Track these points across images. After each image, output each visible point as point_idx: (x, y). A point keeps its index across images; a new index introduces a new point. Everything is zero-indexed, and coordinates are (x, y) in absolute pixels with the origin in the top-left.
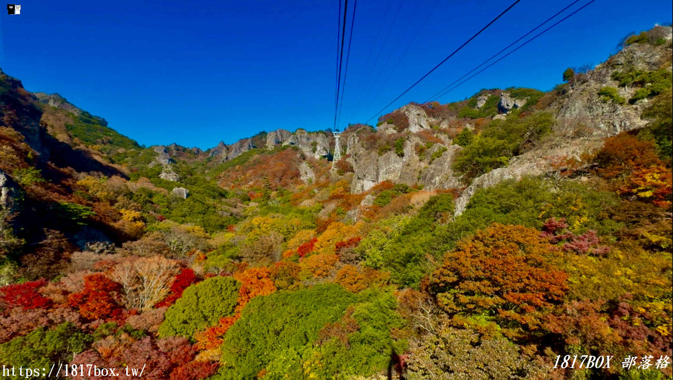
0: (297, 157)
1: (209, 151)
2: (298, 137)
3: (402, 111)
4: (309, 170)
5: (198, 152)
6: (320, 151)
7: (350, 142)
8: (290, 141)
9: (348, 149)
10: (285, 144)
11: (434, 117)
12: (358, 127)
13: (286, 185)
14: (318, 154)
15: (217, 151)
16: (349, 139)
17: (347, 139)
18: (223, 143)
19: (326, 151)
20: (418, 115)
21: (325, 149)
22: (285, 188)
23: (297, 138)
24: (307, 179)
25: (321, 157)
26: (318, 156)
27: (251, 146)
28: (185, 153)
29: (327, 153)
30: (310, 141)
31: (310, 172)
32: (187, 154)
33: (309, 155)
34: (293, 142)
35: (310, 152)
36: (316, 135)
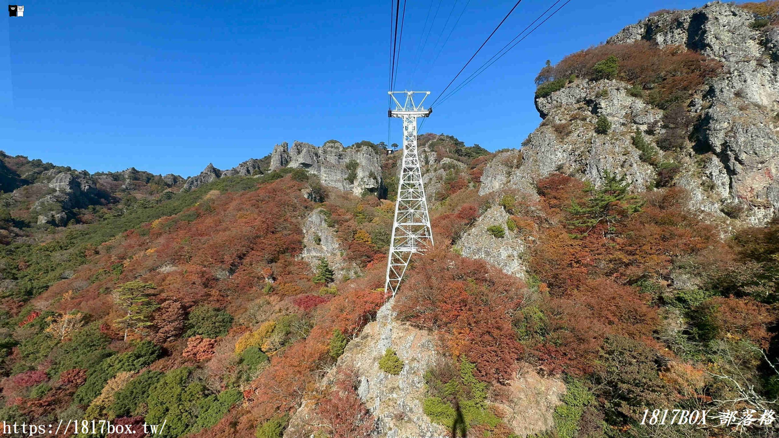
0: (301, 196)
2: (320, 152)
5: (176, 182)
6: (362, 179)
14: (359, 185)
19: (375, 178)
21: (372, 175)
24: (319, 260)
25: (365, 191)
26: (359, 188)
27: (252, 172)
28: (149, 184)
29: (377, 182)
30: (344, 160)
31: (326, 239)
32: (152, 186)
33: (342, 188)
34: (307, 163)
35: (343, 181)
36: (355, 148)
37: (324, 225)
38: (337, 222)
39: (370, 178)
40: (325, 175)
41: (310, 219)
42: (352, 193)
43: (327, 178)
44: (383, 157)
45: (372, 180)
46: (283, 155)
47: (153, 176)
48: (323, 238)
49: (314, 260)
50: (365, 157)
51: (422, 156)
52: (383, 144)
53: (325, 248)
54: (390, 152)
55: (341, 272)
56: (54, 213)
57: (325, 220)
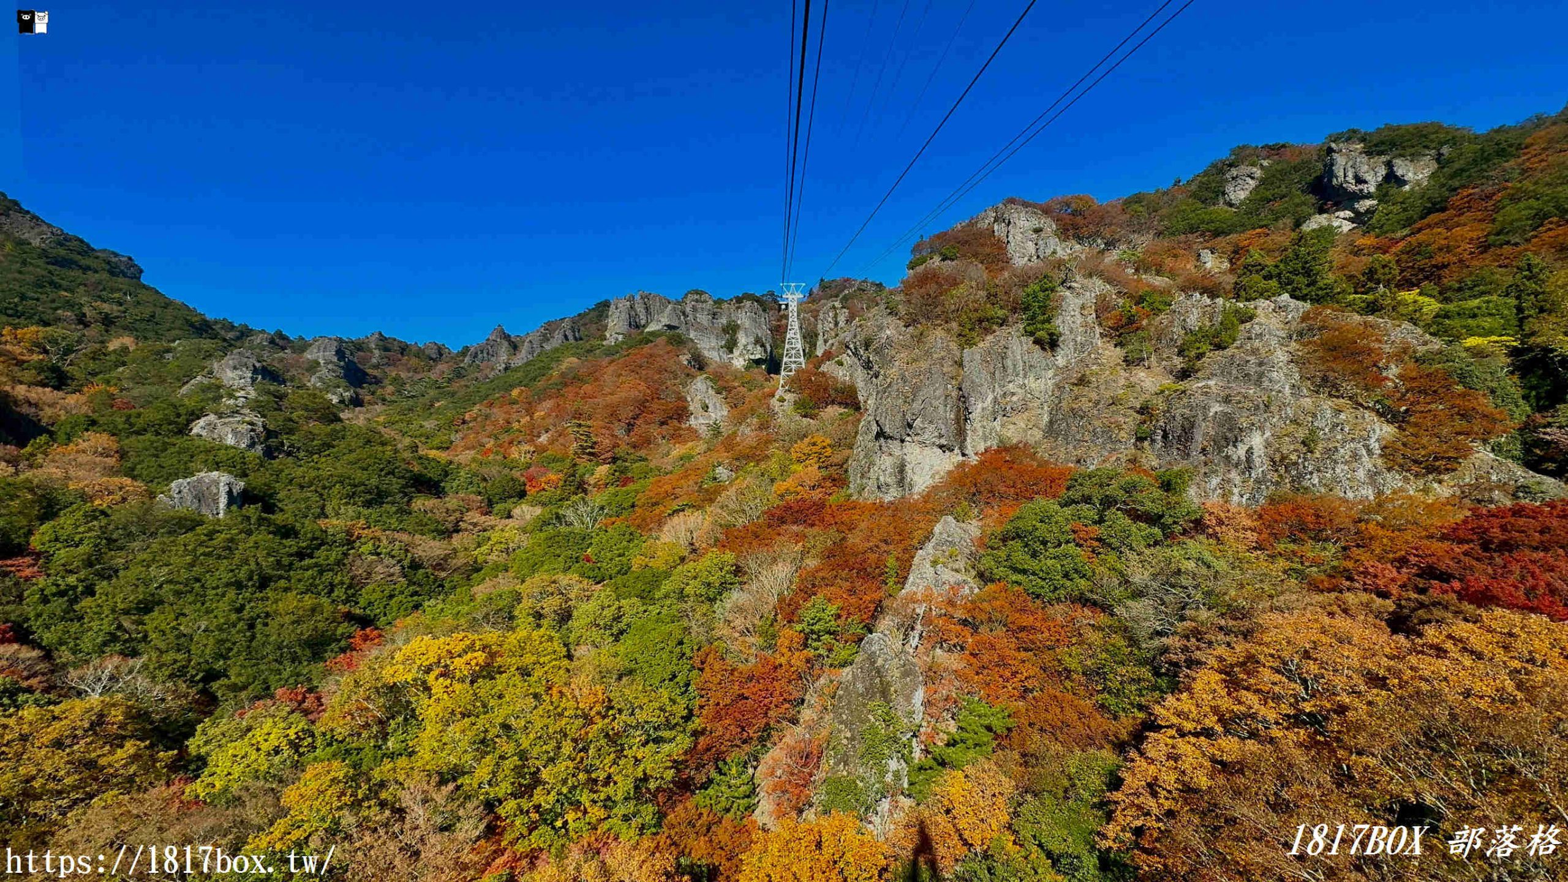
0: (680, 363)
1: (465, 351)
2: (688, 309)
3: (983, 225)
4: (715, 401)
5: (441, 355)
6: (745, 346)
7: (825, 325)
8: (665, 321)
9: (820, 342)
10: (652, 327)
11: (1080, 239)
12: (845, 287)
13: (647, 441)
14: (741, 355)
15: (487, 351)
16: (821, 316)
17: (816, 317)
18: (502, 331)
19: (763, 346)
20: (1037, 231)
21: (758, 341)
22: (642, 453)
23: (684, 313)
24: (708, 425)
25: (749, 362)
26: (741, 359)
27: (571, 337)
28: (406, 358)
29: (765, 351)
30: (720, 320)
31: (714, 404)
32: (409, 360)
33: (721, 358)
34: (672, 324)
35: (719, 349)
36: (734, 304)
37: (710, 391)
38: (725, 388)
39: (755, 345)
40: (697, 342)
41: (694, 387)
42: (731, 366)
43: (704, 346)
44: (773, 315)
45: (759, 348)
46: (631, 313)
48: (710, 405)
49: (704, 426)
50: (749, 317)
52: (773, 295)
53: (714, 415)
54: (783, 307)
56: (341, 390)
57: (712, 387)
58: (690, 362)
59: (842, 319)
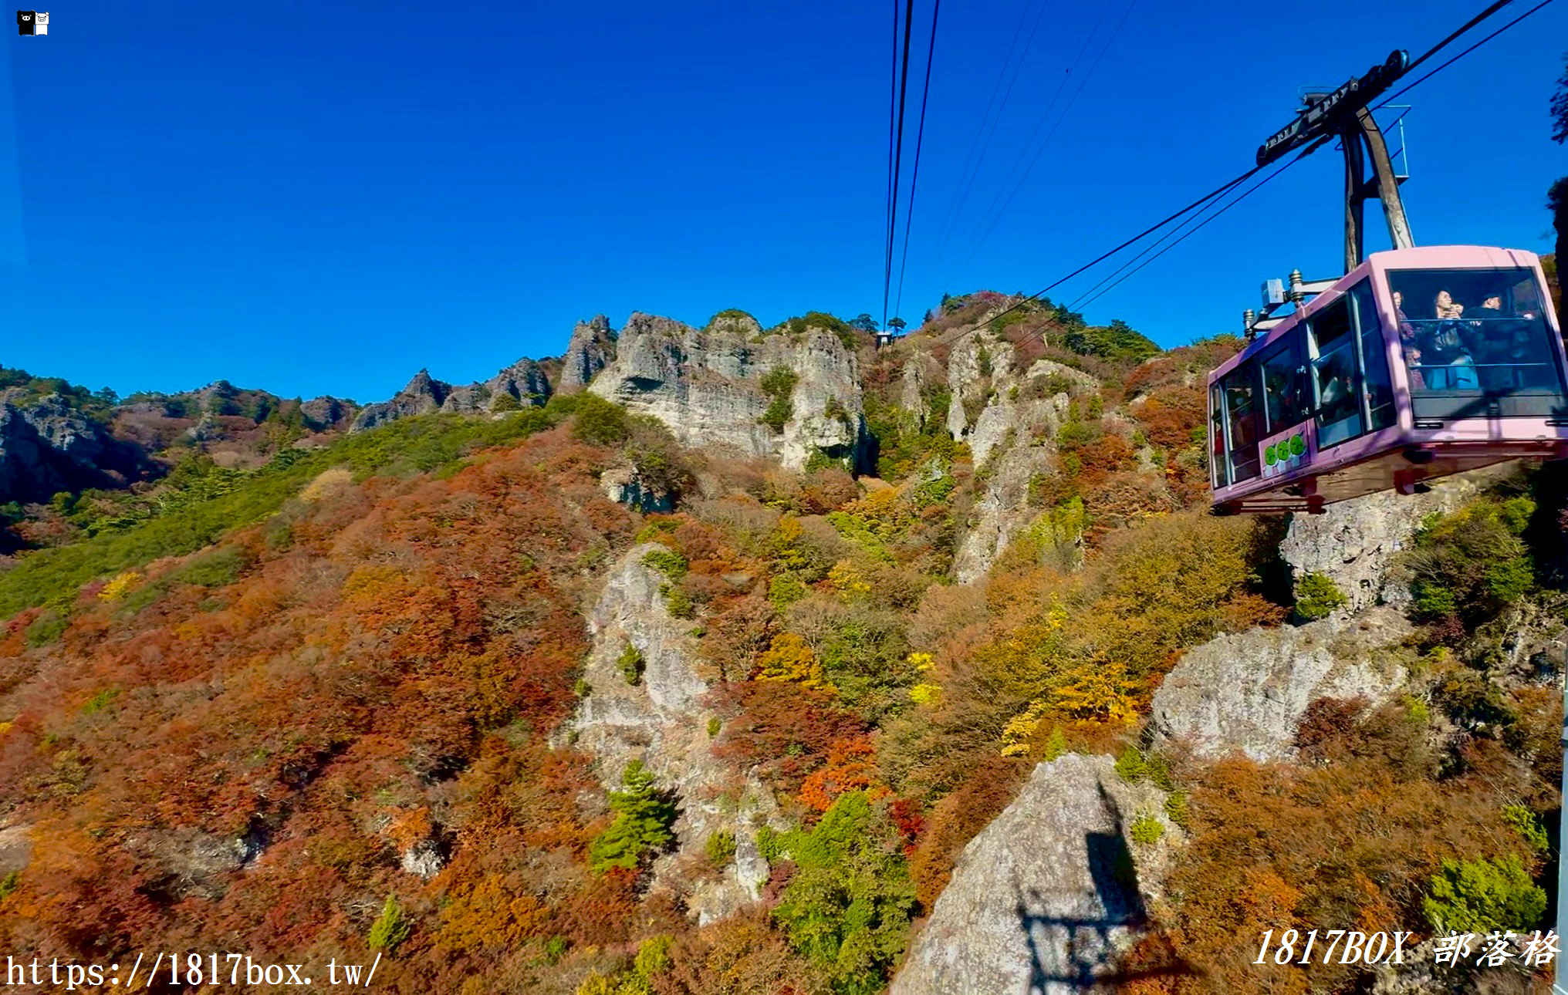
6: (807, 420)
8: (634, 364)
12: (988, 307)
14: (799, 438)
16: (956, 355)
19: (844, 418)
21: (834, 410)
23: (676, 353)
25: (816, 454)
26: (799, 447)
27: (523, 393)
28: (265, 424)
29: (849, 429)
30: (756, 366)
31: (663, 662)
32: (271, 429)
33: (750, 447)
34: (645, 375)
35: (753, 427)
36: (788, 333)
37: (660, 609)
39: (828, 417)
40: (702, 411)
41: (614, 584)
42: (778, 461)
43: (707, 420)
44: (867, 353)
45: (836, 424)
46: (592, 352)
47: (278, 402)
48: (650, 662)
49: (617, 744)
50: (816, 360)
51: (973, 353)
52: (866, 320)
53: (657, 697)
54: (884, 340)
55: (707, 808)
57: (665, 591)
58: (630, 488)
59: (1001, 364)
